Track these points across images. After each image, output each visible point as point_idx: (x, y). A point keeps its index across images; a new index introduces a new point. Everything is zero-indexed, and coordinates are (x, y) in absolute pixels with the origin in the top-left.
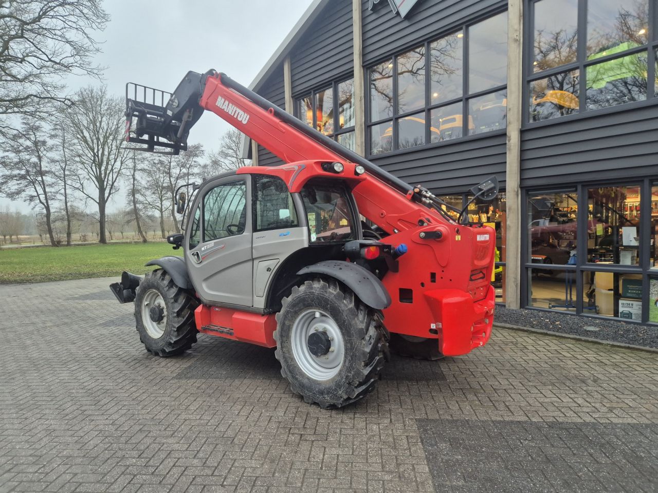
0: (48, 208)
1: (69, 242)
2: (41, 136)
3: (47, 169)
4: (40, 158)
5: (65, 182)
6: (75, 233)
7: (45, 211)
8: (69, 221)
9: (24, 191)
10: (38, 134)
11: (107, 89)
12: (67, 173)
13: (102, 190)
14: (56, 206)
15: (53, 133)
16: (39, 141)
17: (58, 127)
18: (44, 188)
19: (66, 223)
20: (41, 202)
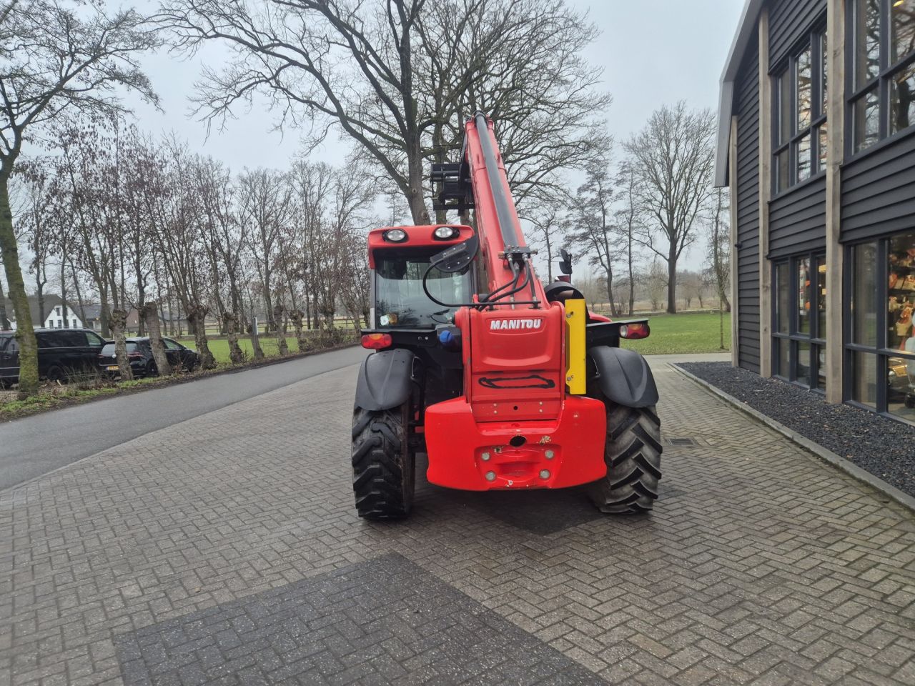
0: (609, 271)
1: (631, 311)
2: (606, 185)
3: (612, 223)
4: (604, 212)
5: (630, 237)
6: (640, 299)
7: (606, 275)
8: (632, 285)
9: (587, 252)
10: (603, 183)
11: (686, 104)
12: (634, 225)
13: (673, 241)
14: (620, 268)
15: (620, 178)
16: (604, 191)
17: (626, 169)
18: (607, 247)
19: (629, 287)
20: (603, 265)
